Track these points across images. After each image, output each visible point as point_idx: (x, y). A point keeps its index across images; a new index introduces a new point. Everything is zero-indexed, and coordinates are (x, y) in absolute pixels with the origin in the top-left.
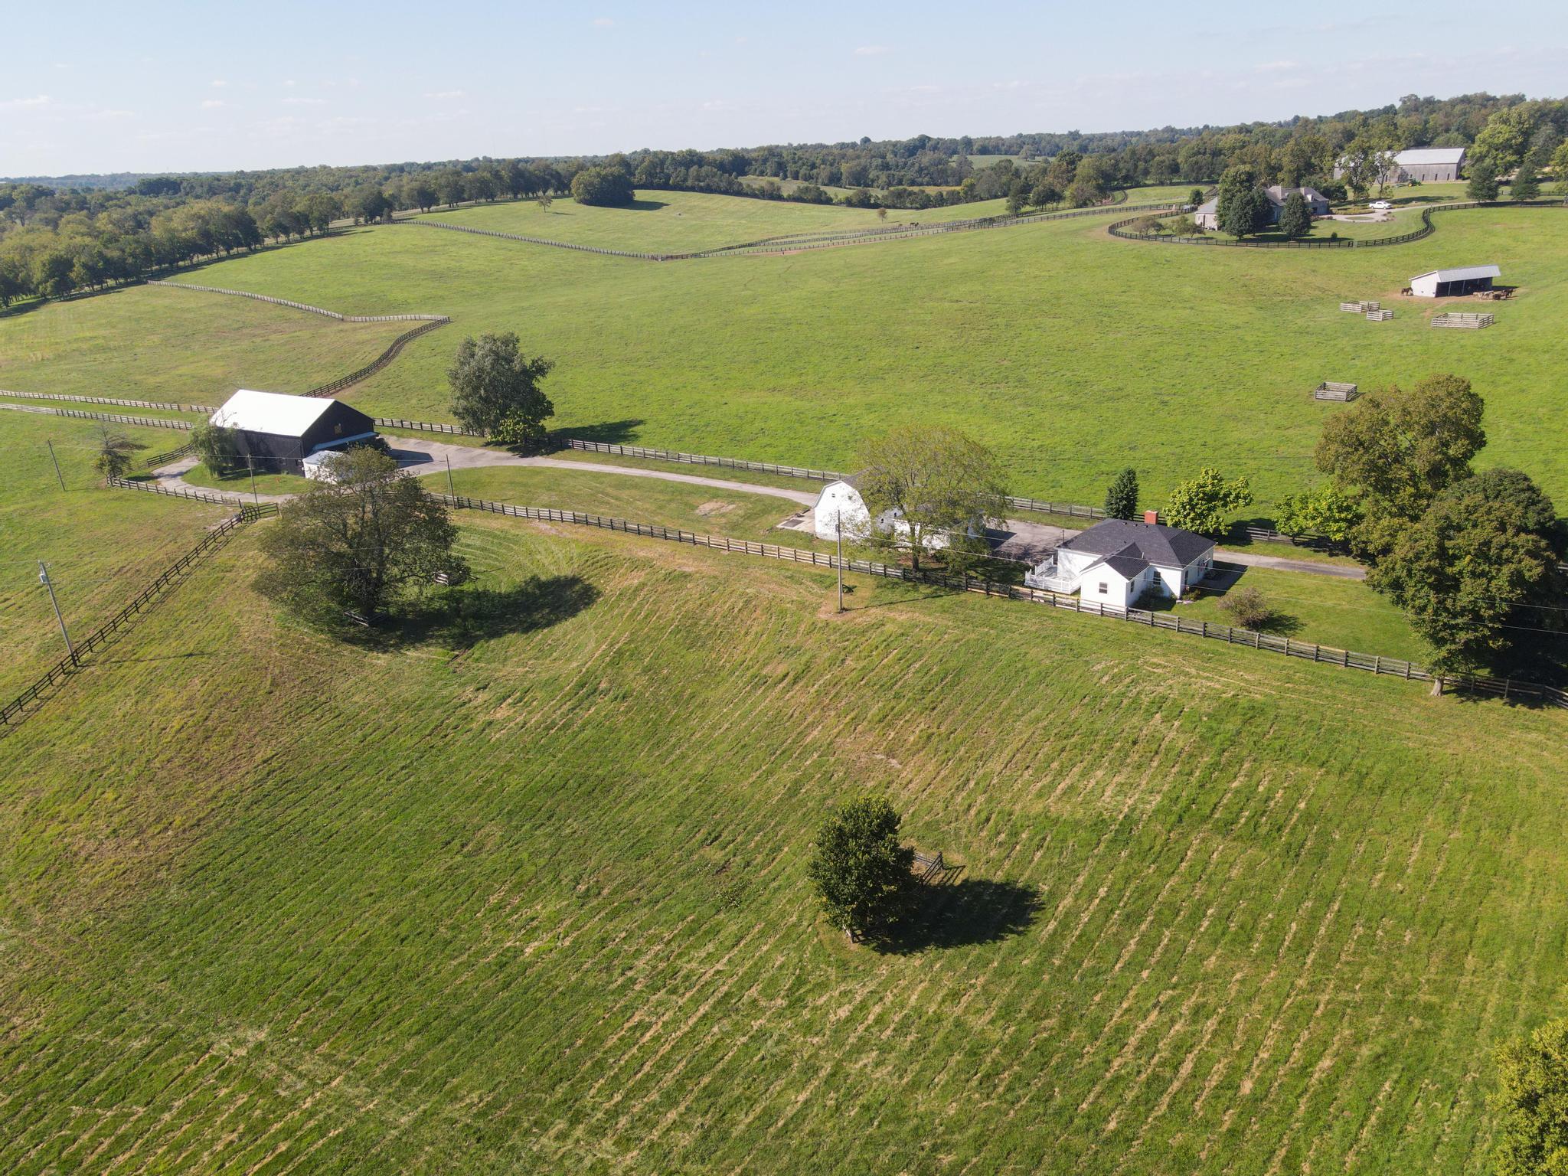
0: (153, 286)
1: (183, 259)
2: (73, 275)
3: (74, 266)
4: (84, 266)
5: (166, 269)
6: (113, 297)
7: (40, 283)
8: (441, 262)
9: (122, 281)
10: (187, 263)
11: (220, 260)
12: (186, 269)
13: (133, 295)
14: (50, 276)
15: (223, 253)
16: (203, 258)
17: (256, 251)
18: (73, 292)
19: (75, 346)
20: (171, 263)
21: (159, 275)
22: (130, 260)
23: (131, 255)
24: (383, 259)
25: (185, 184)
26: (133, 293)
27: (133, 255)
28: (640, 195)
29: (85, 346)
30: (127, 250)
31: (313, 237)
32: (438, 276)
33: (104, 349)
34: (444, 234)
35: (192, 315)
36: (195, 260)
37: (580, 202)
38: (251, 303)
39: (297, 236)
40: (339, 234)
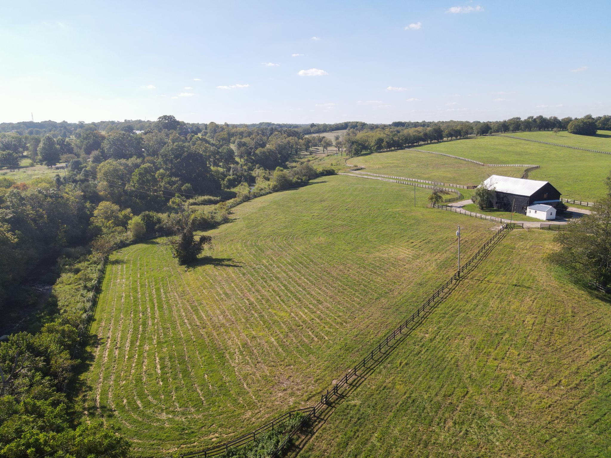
0: (407, 150)
1: (416, 143)
2: (383, 145)
3: (384, 141)
4: (387, 142)
5: (410, 146)
6: (394, 153)
7: (372, 146)
8: (518, 149)
9: (396, 148)
10: (417, 144)
11: (428, 144)
12: (417, 146)
13: (400, 153)
14: (376, 144)
15: (429, 142)
16: (422, 143)
17: (440, 142)
18: (381, 150)
19: (388, 165)
20: (412, 144)
21: (409, 147)
22: (401, 141)
23: (401, 139)
24: (492, 147)
25: (407, 124)
26: (400, 152)
27: (402, 139)
28: (599, 132)
29: (391, 165)
30: (400, 138)
31: (460, 139)
32: (519, 154)
33: (398, 167)
34: (515, 140)
35: (425, 159)
36: (420, 143)
37: (571, 133)
38: (445, 157)
39: (455, 138)
40: (471, 138)
